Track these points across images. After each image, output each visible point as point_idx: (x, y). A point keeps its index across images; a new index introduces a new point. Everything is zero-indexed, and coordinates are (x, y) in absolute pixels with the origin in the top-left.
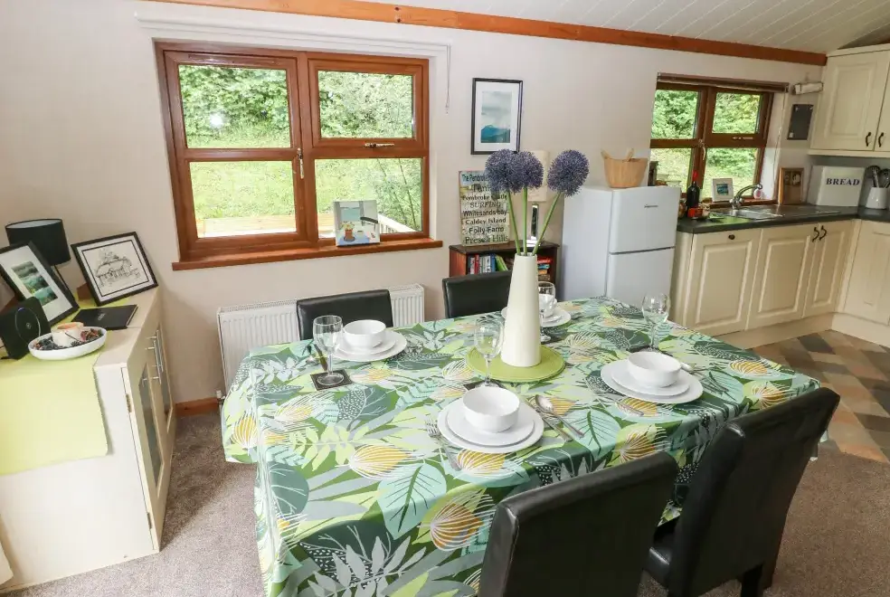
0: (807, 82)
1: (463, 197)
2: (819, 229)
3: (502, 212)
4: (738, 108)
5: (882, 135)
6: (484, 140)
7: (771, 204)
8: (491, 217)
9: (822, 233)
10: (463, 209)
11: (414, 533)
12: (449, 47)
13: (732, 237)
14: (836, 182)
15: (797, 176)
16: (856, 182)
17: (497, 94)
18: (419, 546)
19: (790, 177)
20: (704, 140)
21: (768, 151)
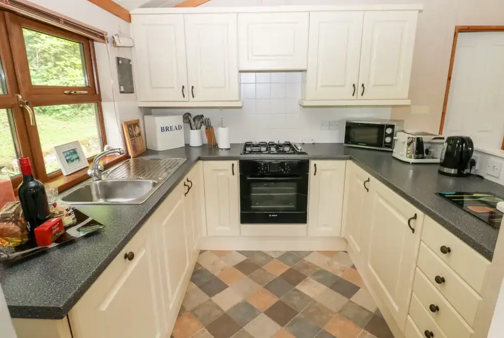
4: (48, 71)
5: (193, 87)
9: (189, 184)
14: (167, 129)
15: (137, 127)
16: (179, 128)
19: (131, 128)
21: (105, 105)
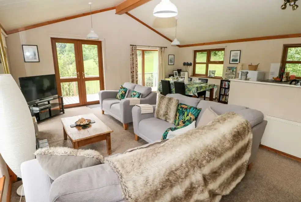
3: (234, 74)
6: (232, 61)
8: (231, 75)
17: (235, 53)
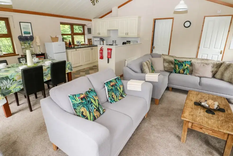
0: (89, 24)
1: (22, 45)
2: (92, 48)
3: (32, 48)
6: (24, 34)
7: (87, 45)
10: (22, 47)
11: (13, 78)
12: (12, 16)
13: (76, 50)
14: (96, 41)
15: (91, 40)
16: (99, 41)
17: (26, 25)
18: (14, 80)
19: (89, 40)
20: (73, 34)
21: (85, 36)
